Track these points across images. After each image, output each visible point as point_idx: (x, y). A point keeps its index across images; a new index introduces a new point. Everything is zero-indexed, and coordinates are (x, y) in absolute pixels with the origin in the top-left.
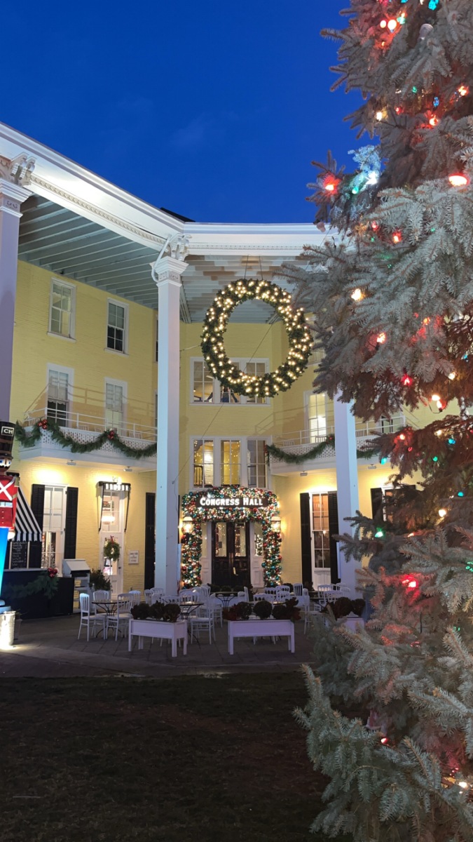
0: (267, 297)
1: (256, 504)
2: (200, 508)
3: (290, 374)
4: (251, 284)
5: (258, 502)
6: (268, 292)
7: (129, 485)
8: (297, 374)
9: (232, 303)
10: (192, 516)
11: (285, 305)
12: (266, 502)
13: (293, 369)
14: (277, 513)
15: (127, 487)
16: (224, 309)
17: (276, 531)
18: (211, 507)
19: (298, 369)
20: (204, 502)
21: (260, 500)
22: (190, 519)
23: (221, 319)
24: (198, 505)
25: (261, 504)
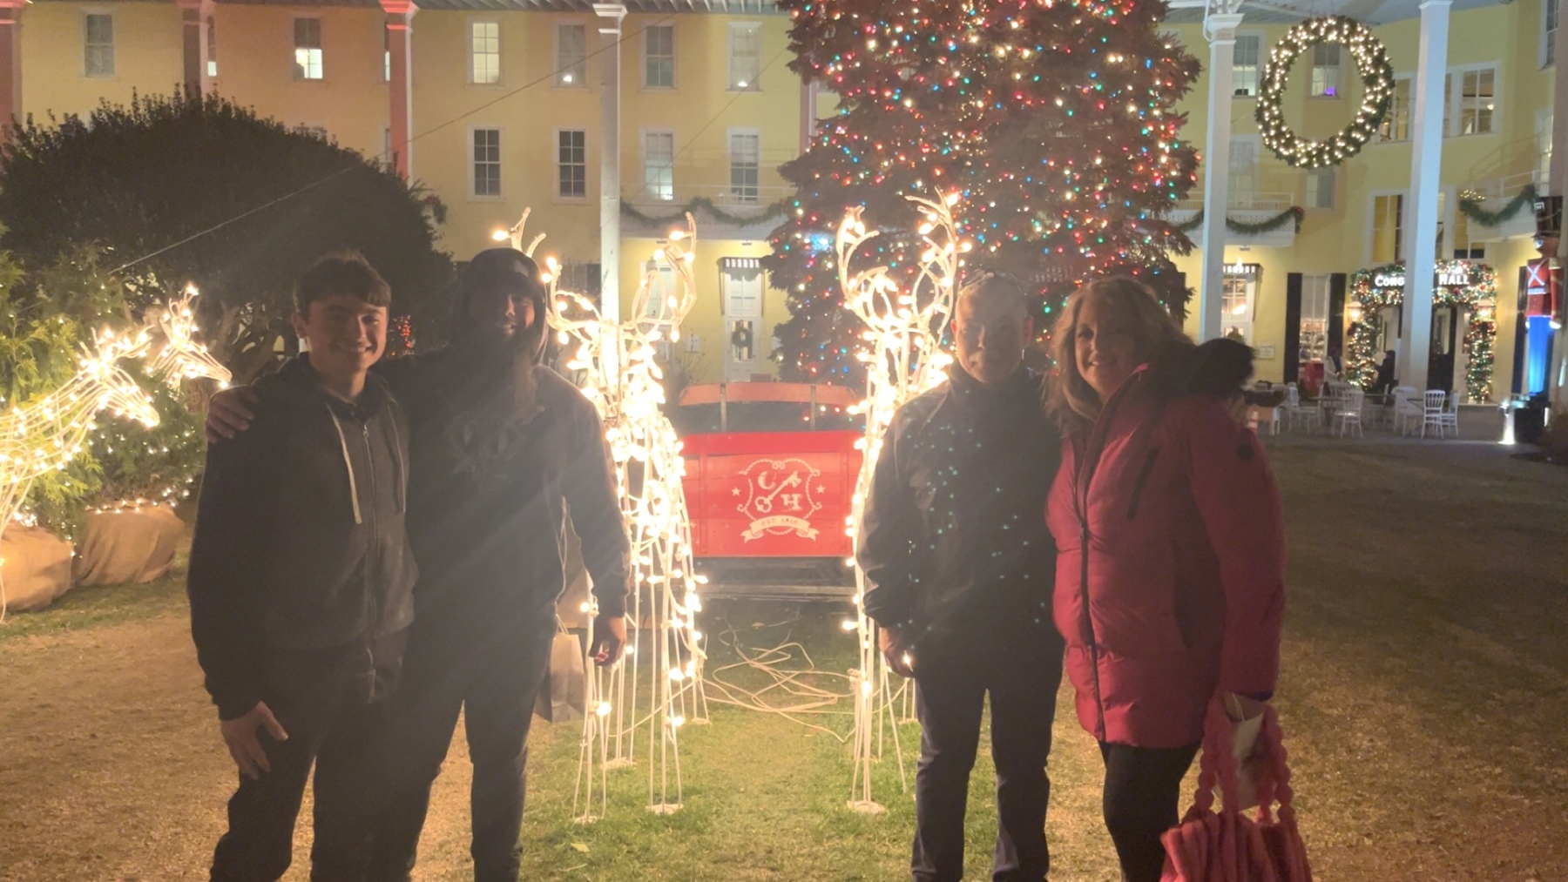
0: (1335, 38)
1: (1459, 283)
2: (1375, 291)
3: (1356, 135)
4: (1314, 25)
5: (1462, 280)
6: (1335, 33)
7: (1258, 266)
8: (1368, 134)
9: (1290, 54)
10: (1362, 302)
11: (1356, 44)
12: (1475, 280)
13: (1360, 128)
14: (1492, 293)
15: (1253, 269)
16: (1281, 64)
17: (1486, 320)
18: (1390, 288)
19: (1368, 127)
20: (1380, 281)
21: (1466, 277)
22: (1359, 304)
23: (1277, 77)
24: (1373, 286)
25: (1466, 282)
